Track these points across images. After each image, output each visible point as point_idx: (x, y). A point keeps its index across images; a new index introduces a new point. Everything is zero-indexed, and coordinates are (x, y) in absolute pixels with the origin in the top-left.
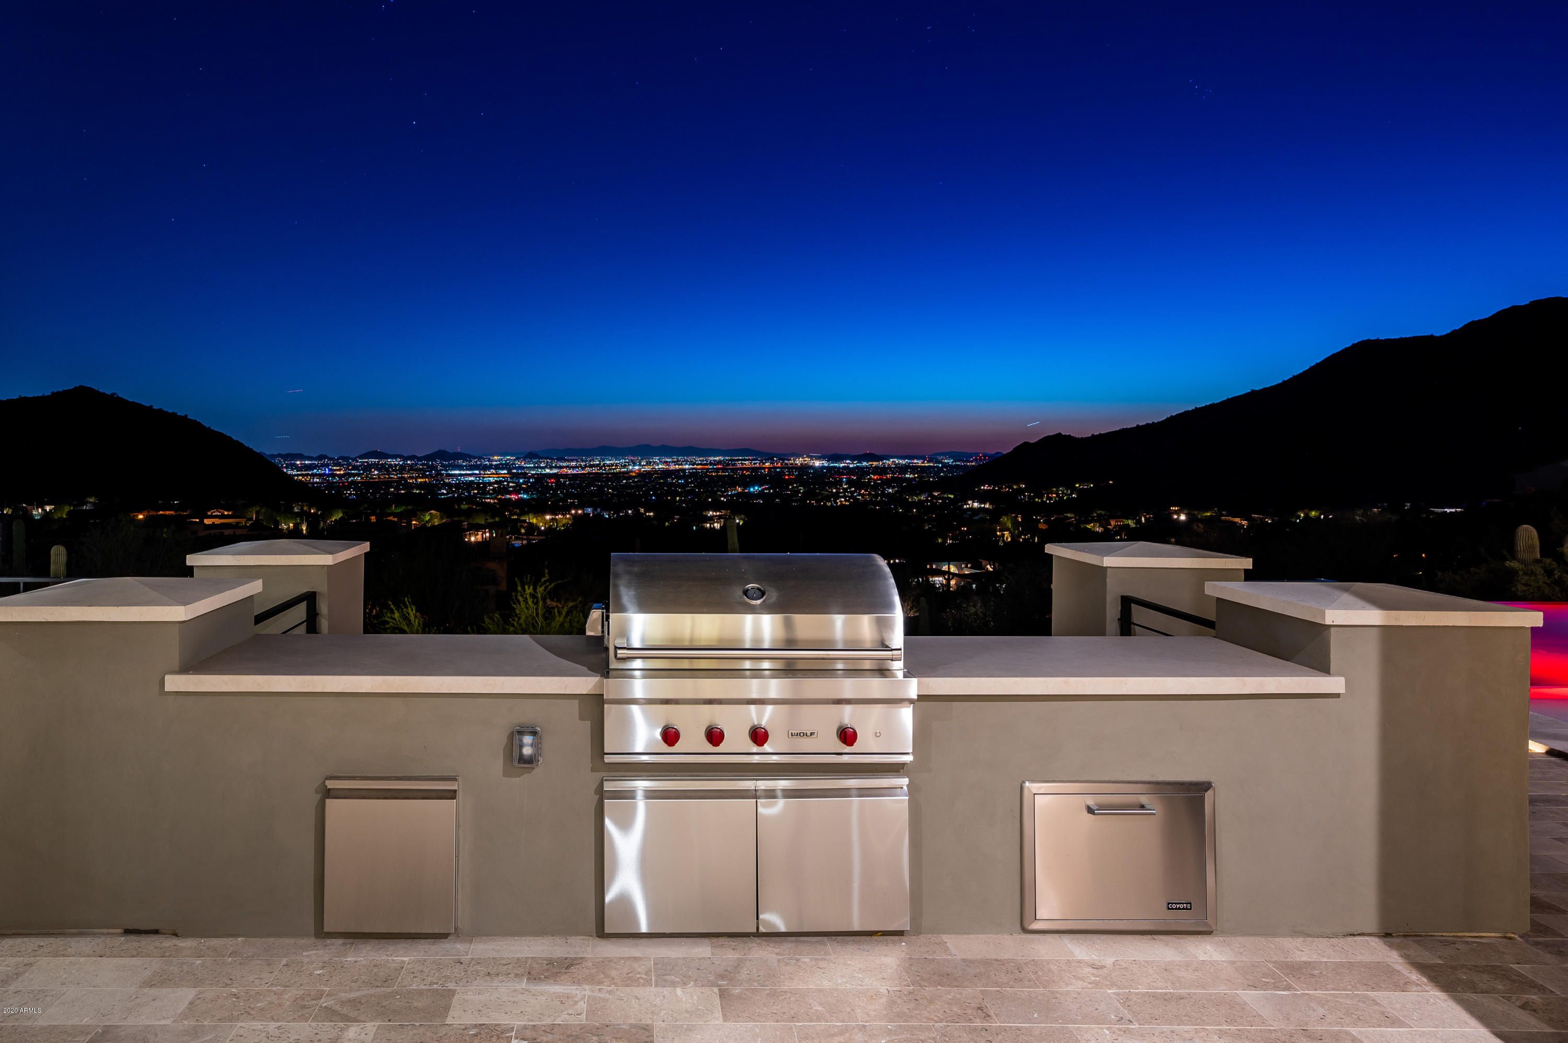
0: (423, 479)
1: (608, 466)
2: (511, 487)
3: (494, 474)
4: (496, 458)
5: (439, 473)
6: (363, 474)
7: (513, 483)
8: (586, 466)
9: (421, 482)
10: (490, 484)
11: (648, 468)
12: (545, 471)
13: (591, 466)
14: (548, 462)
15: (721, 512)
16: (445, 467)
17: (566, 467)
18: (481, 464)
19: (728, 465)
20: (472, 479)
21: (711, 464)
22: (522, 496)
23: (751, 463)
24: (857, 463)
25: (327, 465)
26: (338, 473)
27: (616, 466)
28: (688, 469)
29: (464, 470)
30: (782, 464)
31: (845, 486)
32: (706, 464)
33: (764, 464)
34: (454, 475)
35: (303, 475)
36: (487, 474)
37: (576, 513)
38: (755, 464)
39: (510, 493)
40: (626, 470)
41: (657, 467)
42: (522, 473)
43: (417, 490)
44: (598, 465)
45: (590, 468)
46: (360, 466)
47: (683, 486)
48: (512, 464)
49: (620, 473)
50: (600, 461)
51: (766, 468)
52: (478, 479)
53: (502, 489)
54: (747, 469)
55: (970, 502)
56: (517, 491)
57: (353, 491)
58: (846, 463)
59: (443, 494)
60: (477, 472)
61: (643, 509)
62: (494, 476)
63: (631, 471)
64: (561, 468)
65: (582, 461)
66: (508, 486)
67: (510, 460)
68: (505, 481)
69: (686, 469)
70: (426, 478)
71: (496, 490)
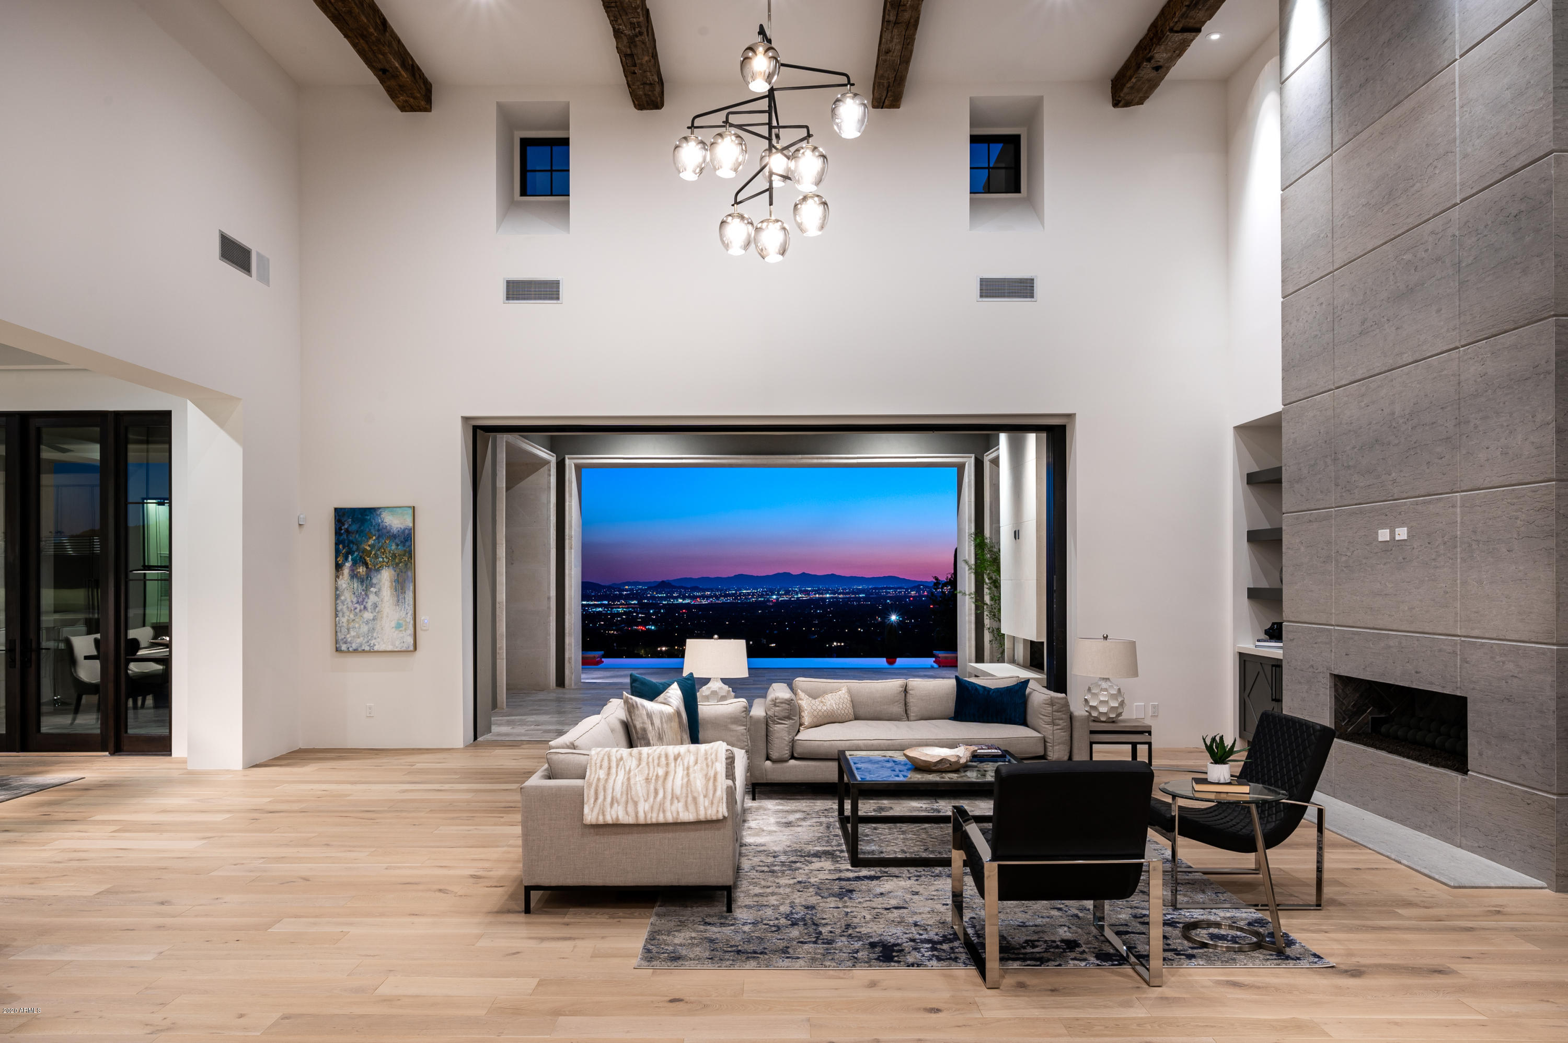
1: (745, 595)
2: (641, 618)
3: (622, 604)
4: (627, 587)
7: (642, 613)
8: (721, 596)
10: (619, 615)
11: (785, 598)
12: (677, 601)
13: (726, 596)
14: (681, 592)
17: (699, 597)
19: (872, 594)
20: (600, 609)
22: (650, 627)
23: (895, 592)
27: (753, 595)
28: (829, 598)
32: (848, 593)
33: (909, 592)
36: (617, 604)
38: (901, 592)
39: (638, 624)
40: (762, 599)
41: (796, 597)
42: (652, 604)
44: (733, 595)
47: (820, 616)
48: (643, 594)
49: (756, 602)
50: (736, 590)
51: (911, 597)
53: (631, 621)
54: (890, 598)
56: (645, 622)
60: (606, 602)
63: (768, 601)
64: (695, 598)
65: (718, 590)
66: (637, 617)
67: (640, 589)
68: (634, 612)
69: (826, 598)
71: (622, 622)
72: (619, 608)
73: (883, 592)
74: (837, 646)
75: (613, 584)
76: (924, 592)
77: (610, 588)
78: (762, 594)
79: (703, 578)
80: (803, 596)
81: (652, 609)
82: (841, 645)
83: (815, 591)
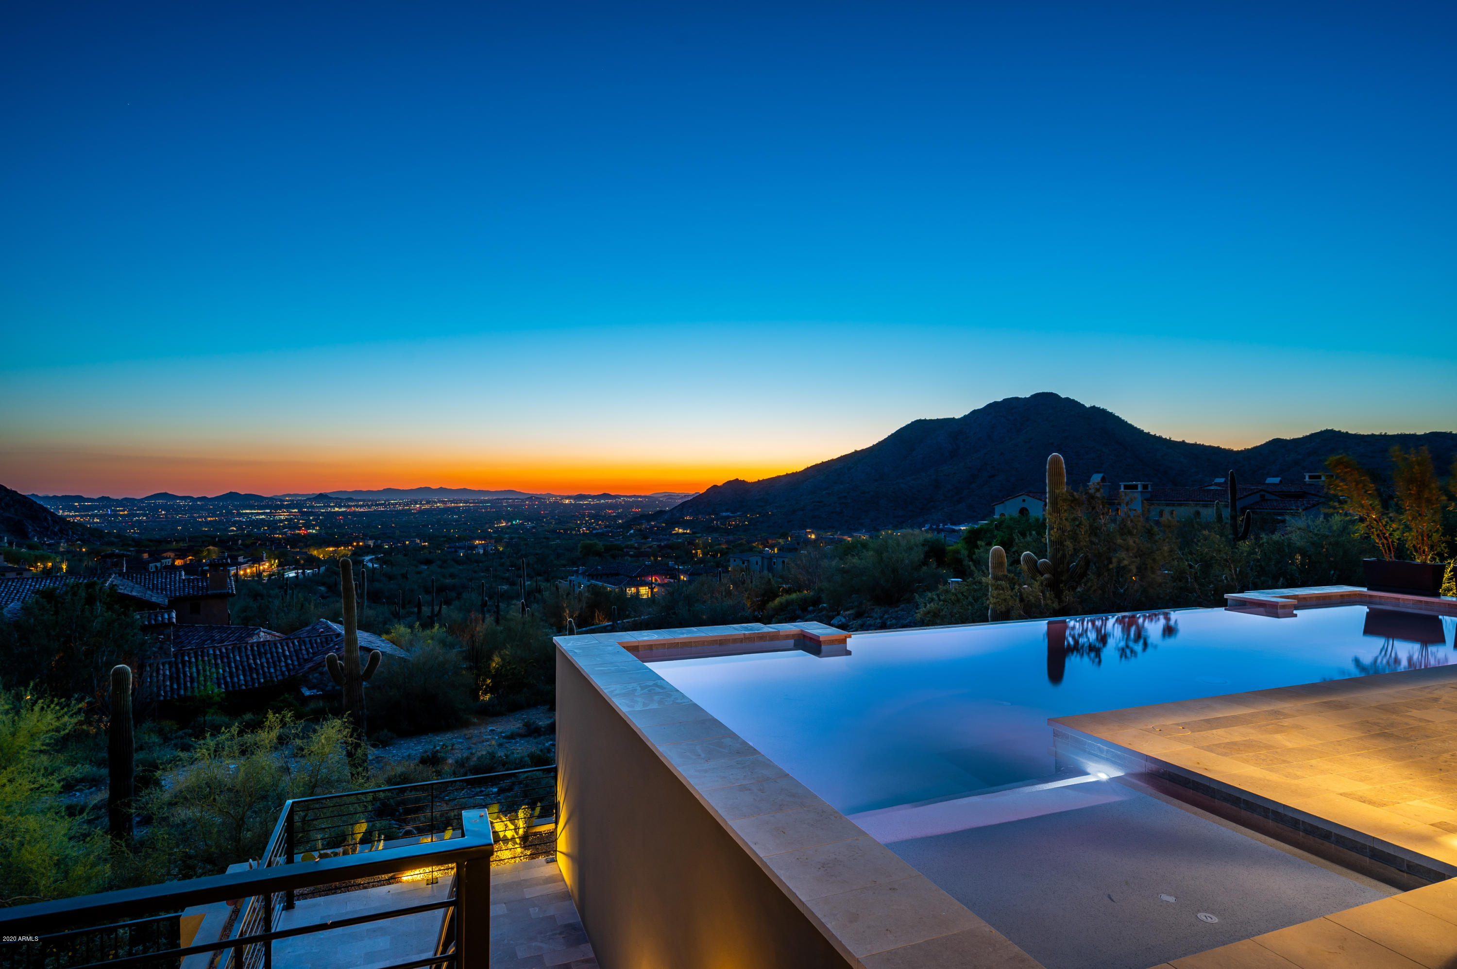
0: (213, 517)
1: (392, 504)
2: (301, 524)
3: (285, 512)
4: (287, 498)
5: (229, 512)
6: (149, 514)
7: (302, 520)
8: (372, 505)
9: (210, 521)
10: (281, 521)
11: (427, 507)
12: (334, 509)
13: (377, 505)
14: (337, 502)
15: (486, 541)
16: (236, 508)
17: (354, 506)
18: (272, 504)
19: (496, 503)
20: (263, 517)
21: (482, 502)
22: (311, 531)
23: (513, 502)
25: (109, 507)
26: (121, 513)
27: (400, 504)
28: (463, 506)
29: (255, 510)
30: (539, 502)
32: (476, 503)
33: (525, 502)
34: (246, 514)
35: (82, 516)
36: (279, 513)
37: (358, 545)
38: (517, 502)
39: (300, 529)
40: (408, 508)
41: (435, 506)
42: (311, 512)
43: (206, 528)
44: (382, 504)
45: (375, 506)
46: (146, 506)
47: (456, 521)
48: (303, 504)
49: (403, 510)
50: (385, 501)
51: (527, 505)
52: (269, 517)
53: (292, 525)
54: (511, 506)
55: (677, 529)
56: (308, 526)
57: (137, 529)
58: (588, 501)
59: (233, 531)
60: (269, 511)
62: (285, 514)
63: (412, 509)
64: (349, 507)
65: (370, 501)
66: (298, 522)
67: (300, 500)
68: (296, 519)
69: (461, 507)
70: (216, 517)
71: (284, 527)
72: (281, 515)
75: (275, 496)
77: (271, 499)
78: (407, 504)
79: (356, 492)
80: (441, 505)
81: (311, 516)
83: (451, 501)
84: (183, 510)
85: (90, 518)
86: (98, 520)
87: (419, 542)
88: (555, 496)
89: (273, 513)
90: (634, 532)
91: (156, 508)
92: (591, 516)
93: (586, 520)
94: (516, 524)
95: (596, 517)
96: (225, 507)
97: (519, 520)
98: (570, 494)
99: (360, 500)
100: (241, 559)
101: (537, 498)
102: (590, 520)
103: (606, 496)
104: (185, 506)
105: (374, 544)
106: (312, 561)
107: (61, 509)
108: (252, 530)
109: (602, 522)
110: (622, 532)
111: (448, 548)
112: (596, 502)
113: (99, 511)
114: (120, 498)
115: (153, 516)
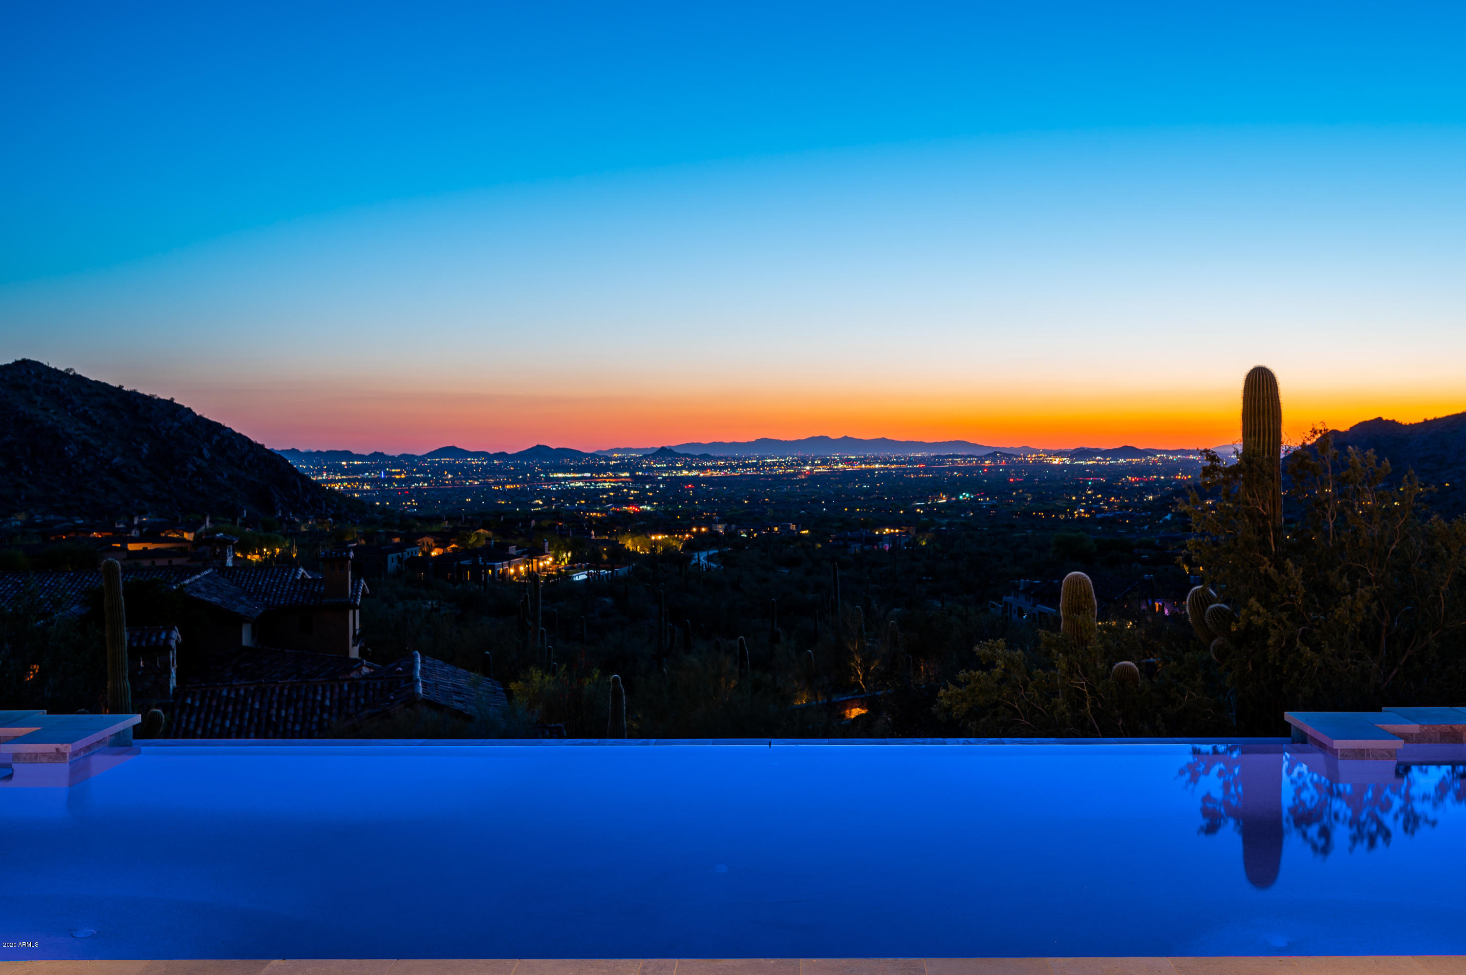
0: (512, 484)
1: (769, 465)
2: (634, 495)
3: (611, 477)
4: (616, 455)
5: (535, 475)
6: (431, 478)
7: (635, 489)
8: (738, 466)
9: (509, 490)
10: (605, 491)
11: (822, 469)
12: (681, 473)
13: (745, 466)
14: (686, 461)
15: (902, 529)
16: (546, 469)
17: (710, 468)
18: (594, 464)
19: (934, 463)
20: (581, 484)
21: (910, 462)
23: (964, 461)
24: (1111, 460)
25: (383, 468)
26: (397, 477)
27: (780, 465)
28: (879, 469)
29: (570, 472)
30: (1007, 462)
31: (1089, 492)
32: (902, 463)
33: (983, 462)
34: (558, 479)
35: (349, 481)
36: (603, 478)
37: (699, 531)
38: (970, 462)
39: (630, 504)
40: (792, 471)
41: (835, 467)
42: (648, 477)
43: (502, 501)
44: (754, 465)
45: (743, 468)
46: (428, 467)
47: (867, 493)
48: (637, 464)
49: (784, 474)
50: (758, 459)
51: (986, 467)
52: (588, 484)
53: (621, 499)
54: (958, 469)
56: (639, 501)
57: (415, 502)
58: (1095, 460)
59: (538, 505)
60: (588, 475)
61: (794, 526)
62: (611, 480)
63: (800, 473)
64: (704, 469)
65: (734, 459)
66: (628, 494)
67: (635, 458)
68: (625, 487)
69: (875, 469)
70: (518, 484)
71: (608, 500)
72: (605, 482)
73: (948, 462)
74: (890, 534)
75: (598, 451)
76: (1001, 462)
77: (593, 456)
78: (792, 465)
79: (714, 443)
80: (845, 466)
81: (648, 484)
82: (895, 533)
83: (860, 460)
84: (474, 473)
85: (359, 484)
86: (369, 487)
87: (794, 529)
88: (1037, 451)
89: (595, 478)
90: (1172, 517)
91: (438, 471)
92: (1096, 488)
93: (1087, 496)
94: (964, 501)
95: (1106, 489)
96: (530, 469)
97: (970, 493)
98: (1063, 448)
99: (721, 459)
100: (512, 550)
101: (1005, 455)
102: (1095, 494)
103: (1127, 451)
104: (477, 466)
105: (725, 530)
106: (620, 555)
107: (326, 470)
108: (563, 504)
109: (1117, 498)
110: (1149, 517)
111: (834, 540)
112: (1109, 461)
113: (370, 474)
114: (396, 454)
115: (437, 482)
